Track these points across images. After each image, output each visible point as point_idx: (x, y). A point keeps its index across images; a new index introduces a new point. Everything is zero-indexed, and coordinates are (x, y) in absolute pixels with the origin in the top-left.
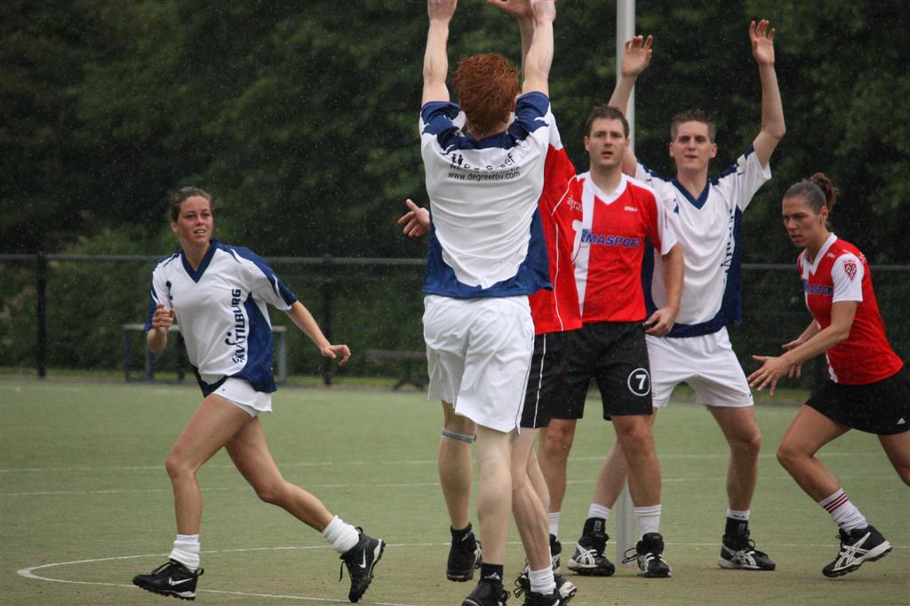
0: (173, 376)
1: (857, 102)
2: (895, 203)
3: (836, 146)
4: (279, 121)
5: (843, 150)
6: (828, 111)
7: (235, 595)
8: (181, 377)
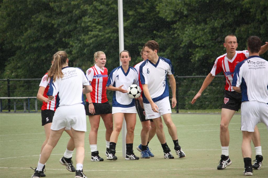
0: (8, 111)
1: (186, 32)
2: (197, 59)
3: (181, 44)
4: (34, 42)
5: (183, 45)
6: (178, 35)
7: (21, 169)
8: (9, 111)
